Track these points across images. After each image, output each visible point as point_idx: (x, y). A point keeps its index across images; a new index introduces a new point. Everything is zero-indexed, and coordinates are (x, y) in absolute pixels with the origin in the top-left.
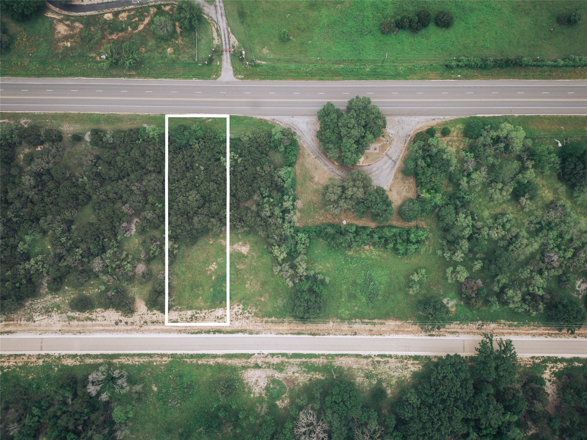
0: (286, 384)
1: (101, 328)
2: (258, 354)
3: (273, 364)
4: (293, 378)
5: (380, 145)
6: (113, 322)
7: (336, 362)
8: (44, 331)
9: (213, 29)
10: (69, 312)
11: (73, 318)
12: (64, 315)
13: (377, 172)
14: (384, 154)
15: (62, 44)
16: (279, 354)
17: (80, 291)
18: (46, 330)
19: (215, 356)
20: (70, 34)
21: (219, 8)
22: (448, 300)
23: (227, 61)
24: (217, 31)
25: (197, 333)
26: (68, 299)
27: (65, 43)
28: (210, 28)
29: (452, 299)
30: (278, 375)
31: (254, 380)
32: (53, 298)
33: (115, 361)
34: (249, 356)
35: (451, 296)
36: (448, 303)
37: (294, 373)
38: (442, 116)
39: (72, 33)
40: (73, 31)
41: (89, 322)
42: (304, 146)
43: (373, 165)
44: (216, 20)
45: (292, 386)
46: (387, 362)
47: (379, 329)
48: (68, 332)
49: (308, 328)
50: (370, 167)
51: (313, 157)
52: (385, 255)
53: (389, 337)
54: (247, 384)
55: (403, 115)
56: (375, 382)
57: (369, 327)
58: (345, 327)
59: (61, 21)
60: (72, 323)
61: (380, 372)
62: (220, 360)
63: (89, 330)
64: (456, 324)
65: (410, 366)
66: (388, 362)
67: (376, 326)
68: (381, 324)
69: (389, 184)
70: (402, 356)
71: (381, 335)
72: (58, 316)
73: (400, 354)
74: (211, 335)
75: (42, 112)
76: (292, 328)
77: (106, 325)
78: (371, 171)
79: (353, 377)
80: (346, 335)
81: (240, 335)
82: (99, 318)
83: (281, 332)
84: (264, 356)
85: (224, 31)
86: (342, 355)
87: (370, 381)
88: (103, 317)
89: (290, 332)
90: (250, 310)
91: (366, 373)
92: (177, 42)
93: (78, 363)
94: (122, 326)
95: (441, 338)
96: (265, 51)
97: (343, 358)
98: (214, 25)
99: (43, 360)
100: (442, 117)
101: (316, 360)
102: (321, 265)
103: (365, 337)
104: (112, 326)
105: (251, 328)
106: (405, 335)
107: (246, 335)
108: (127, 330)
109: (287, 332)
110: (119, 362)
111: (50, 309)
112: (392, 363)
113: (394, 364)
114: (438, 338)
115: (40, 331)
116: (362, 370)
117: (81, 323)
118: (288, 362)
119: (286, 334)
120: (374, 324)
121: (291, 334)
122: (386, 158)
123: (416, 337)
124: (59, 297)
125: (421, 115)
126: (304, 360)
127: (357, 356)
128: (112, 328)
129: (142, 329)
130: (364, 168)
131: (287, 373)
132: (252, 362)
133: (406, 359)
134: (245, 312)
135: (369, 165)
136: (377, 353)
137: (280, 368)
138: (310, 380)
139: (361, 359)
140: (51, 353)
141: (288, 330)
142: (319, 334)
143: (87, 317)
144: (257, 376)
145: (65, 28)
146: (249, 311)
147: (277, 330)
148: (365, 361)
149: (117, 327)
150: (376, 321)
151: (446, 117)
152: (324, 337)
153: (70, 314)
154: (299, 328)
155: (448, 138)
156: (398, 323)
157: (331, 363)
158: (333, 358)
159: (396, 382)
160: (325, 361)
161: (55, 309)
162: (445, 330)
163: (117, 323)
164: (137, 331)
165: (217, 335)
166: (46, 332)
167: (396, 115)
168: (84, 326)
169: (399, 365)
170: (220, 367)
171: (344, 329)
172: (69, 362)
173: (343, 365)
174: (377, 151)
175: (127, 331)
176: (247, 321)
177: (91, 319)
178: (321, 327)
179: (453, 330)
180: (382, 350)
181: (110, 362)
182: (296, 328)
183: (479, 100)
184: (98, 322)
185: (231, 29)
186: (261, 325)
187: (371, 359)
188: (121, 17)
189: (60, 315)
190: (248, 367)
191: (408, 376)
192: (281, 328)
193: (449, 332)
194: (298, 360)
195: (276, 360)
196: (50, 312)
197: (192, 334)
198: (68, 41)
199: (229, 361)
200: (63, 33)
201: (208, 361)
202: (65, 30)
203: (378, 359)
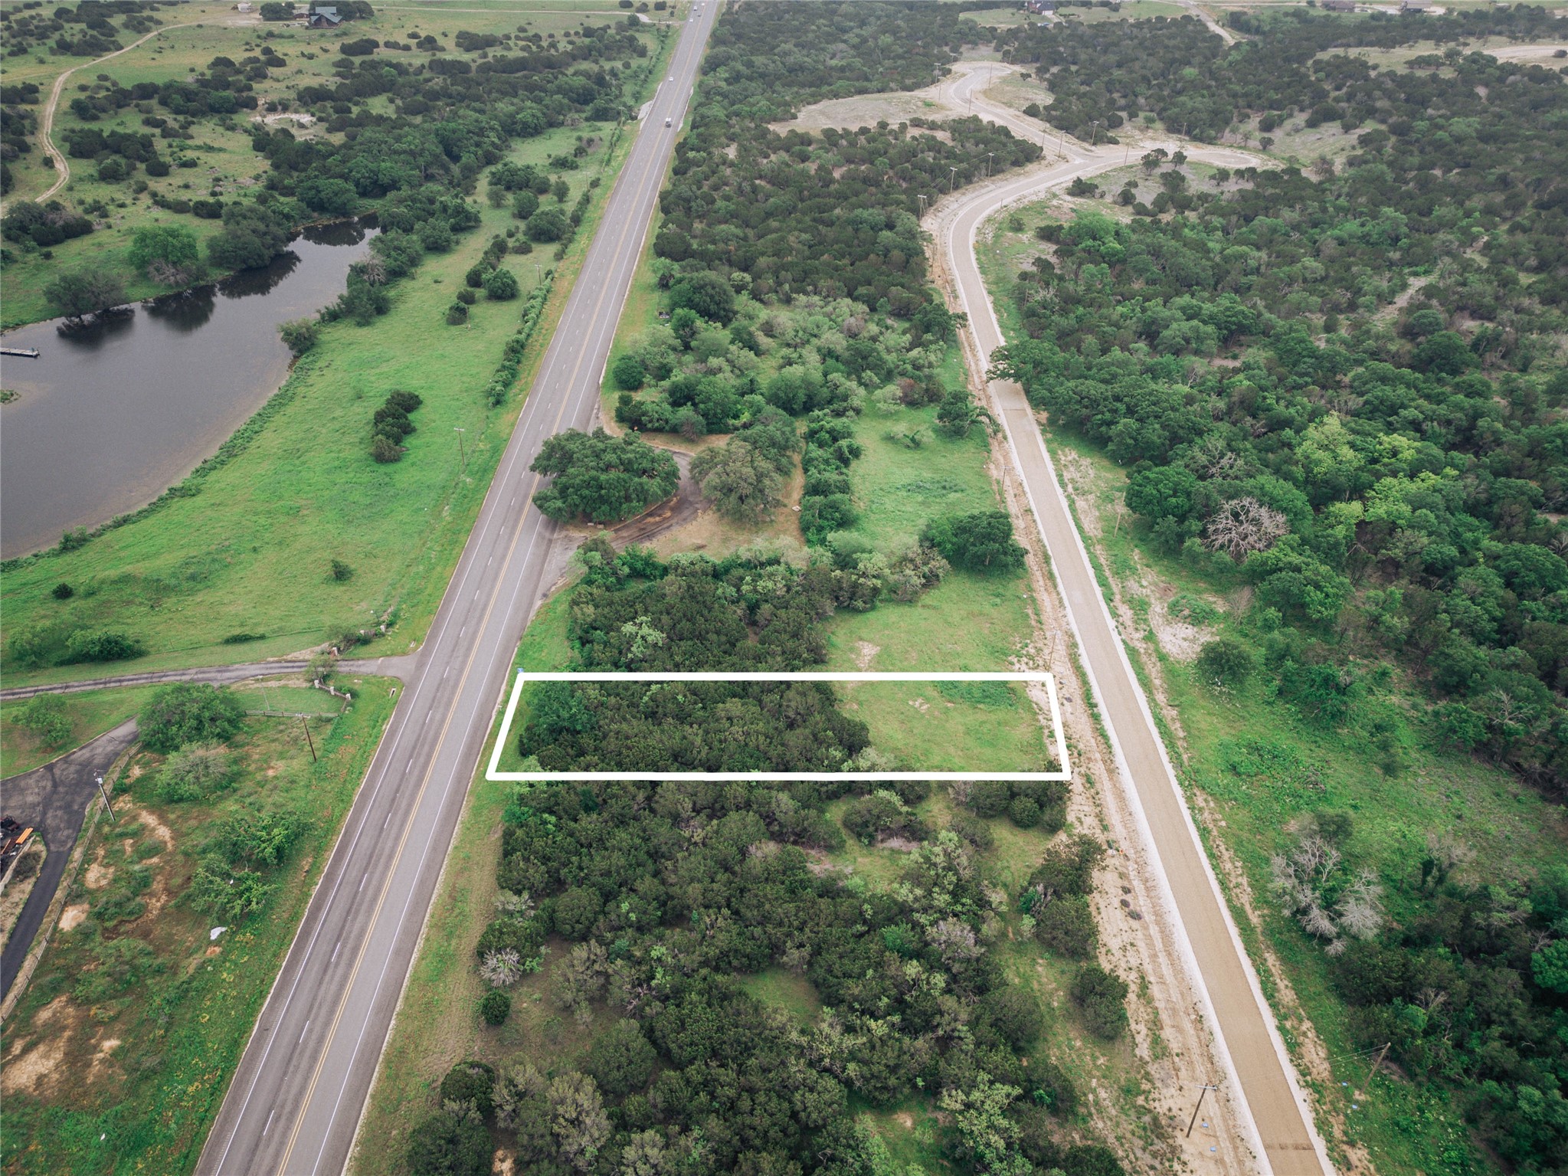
0: (1173, 598)
1: (1163, 959)
2: (1120, 636)
3: (1136, 614)
4: (1154, 588)
6: (1135, 924)
7: (1098, 534)
8: (1236, 1148)
9: (253, 686)
10: (1137, 1052)
11: (1156, 1041)
12: (1152, 1068)
15: (96, 1067)
16: (1108, 605)
17: (1054, 1018)
18: (1232, 1139)
19: (1155, 706)
20: (70, 1039)
23: (359, 666)
25: (1106, 740)
26: (1094, 1058)
27: (101, 1055)
30: (1158, 608)
31: (1185, 644)
32: (1099, 1112)
33: (1255, 919)
34: (1132, 653)
37: (1142, 587)
39: (67, 1034)
40: (64, 1028)
41: (1155, 991)
45: (1173, 590)
46: (1073, 480)
48: (1211, 1059)
49: (1034, 568)
54: (1198, 655)
56: (1118, 494)
60: (1175, 1047)
61: (1095, 488)
62: (1161, 698)
63: (1182, 994)
68: (999, 483)
71: (1021, 484)
72: (1164, 1091)
74: (1103, 709)
75: (353, 1151)
76: (1043, 589)
77: (1150, 944)
80: (1035, 523)
81: (1085, 662)
82: (1134, 963)
83: (1057, 604)
84: (1121, 627)
85: (271, 668)
86: (1079, 526)
88: (1124, 949)
89: (1051, 589)
90: (1019, 646)
91: (1103, 502)
93: (1307, 1025)
94: (1140, 903)
96: (360, 606)
97: (1086, 527)
98: (246, 685)
99: (1345, 1147)
101: (1102, 559)
103: (1031, 501)
104: (1146, 928)
105: (1061, 646)
107: (1082, 650)
108: (1147, 889)
109: (1054, 595)
110: (1255, 909)
111: (1147, 1119)
112: (1072, 474)
115: (1241, 1163)
116: (1100, 506)
117: (1164, 1016)
118: (1122, 594)
119: (1058, 594)
120: (1002, 491)
121: (1055, 586)
124: (1094, 1091)
126: (1108, 574)
127: (1073, 510)
128: (1154, 928)
129: (1131, 853)
131: (1148, 596)
132: (1144, 645)
134: (1024, 653)
136: (1057, 487)
137: (1139, 606)
138: (1148, 566)
139: (1078, 507)
140: (1308, 1118)
141: (1050, 594)
143: (1139, 996)
144: (1172, 638)
145: (33, 1056)
146: (1022, 648)
147: (1054, 610)
148: (1080, 504)
149: (1148, 917)
152: (1047, 545)
153: (1144, 1050)
157: (1099, 540)
158: (1090, 537)
160: (1098, 547)
161: (1140, 1100)
163: (1136, 916)
164: (1142, 866)
165: (1098, 696)
166: (1237, 1139)
168: (1174, 1012)
172: (1316, 1054)
173: (1099, 526)
175: (1150, 888)
176: (1046, 651)
177: (1144, 985)
180: (1050, 482)
181: (1263, 933)
182: (1041, 583)
184: (1148, 967)
185: (273, 656)
186: (1051, 630)
187: (1074, 496)
188: (97, 880)
189: (1158, 1084)
190: (1157, 651)
194: (1112, 581)
195: (1126, 612)
196: (1155, 1119)
197: (1110, 747)
198: (96, 1048)
199: (1157, 682)
200: (51, 1063)
201: (1173, 719)
202: (46, 1056)
203: (1070, 488)
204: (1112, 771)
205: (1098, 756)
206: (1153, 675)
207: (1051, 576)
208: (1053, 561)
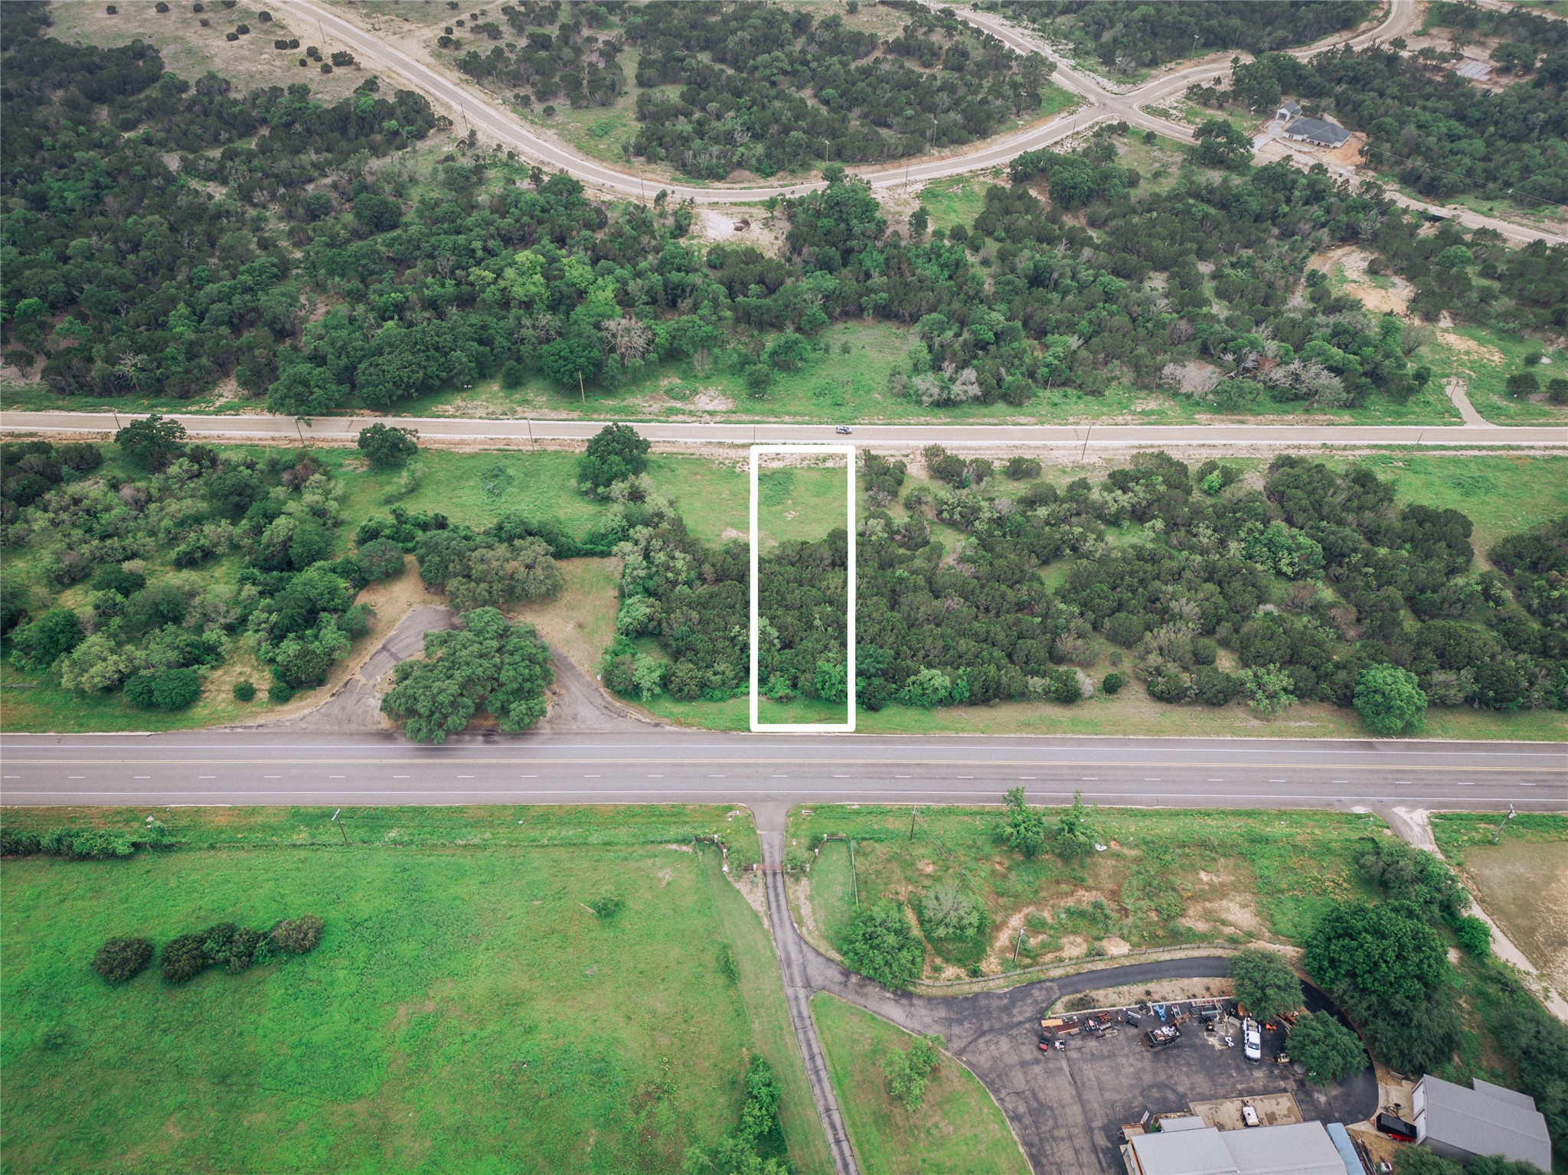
9: (810, 924)
15: (1223, 878)
20: (1211, 903)
21: (798, 981)
23: (772, 846)
24: (800, 921)
27: (1215, 880)
28: (821, 926)
39: (1208, 905)
40: (1205, 909)
44: (804, 947)
54: (729, 396)
59: (1251, 936)
85: (781, 920)
92: (910, 888)
96: (666, 875)
98: (810, 933)
105: (721, 451)
145: (1231, 918)
185: (761, 924)
188: (1079, 945)
194: (643, 417)
198: (1210, 884)
200: (1231, 905)
202: (1228, 910)
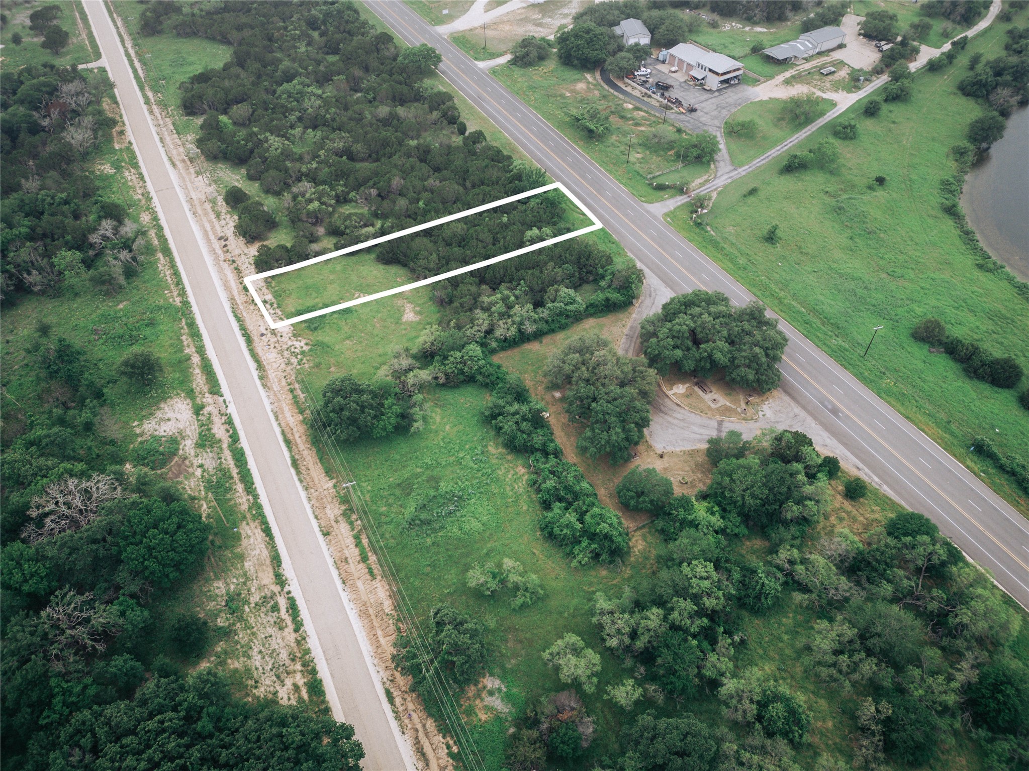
0: (173, 463)
1: (208, 228)
2: (225, 401)
3: (209, 430)
4: (191, 470)
5: (728, 404)
6: (221, 235)
7: (247, 528)
8: (186, 187)
9: (705, 177)
10: (222, 197)
11: (214, 202)
12: (216, 194)
13: (676, 422)
14: (719, 418)
16: (235, 429)
17: (257, 195)
19: (201, 350)
21: (736, 172)
22: (500, 690)
23: (676, 202)
24: (707, 181)
25: (236, 316)
28: (704, 174)
29: (508, 698)
30: (188, 446)
31: (170, 415)
34: (215, 389)
35: (515, 690)
36: (491, 693)
37: (201, 466)
38: (879, 477)
40: (586, 92)
41: (213, 217)
42: (634, 315)
43: (682, 411)
44: (718, 176)
45: (170, 475)
46: (280, 625)
47: (356, 575)
48: (192, 205)
49: (306, 453)
50: (678, 408)
51: (626, 331)
52: (525, 508)
53: (345, 600)
54: (159, 409)
55: (815, 418)
56: (221, 622)
57: (353, 552)
58: (334, 510)
59: (589, 83)
60: (207, 204)
61: (252, 621)
62: (196, 359)
63: (201, 220)
64: (448, 747)
65: (289, 682)
66: (281, 629)
67: (362, 565)
68: (371, 572)
69: (670, 449)
70: (307, 651)
71: (344, 582)
72: (212, 190)
73: (313, 643)
74: (238, 333)
76: (295, 430)
77: (214, 231)
78: (670, 412)
79: (221, 572)
80: (316, 517)
81: (252, 365)
82: (222, 221)
83: (280, 416)
84: (223, 410)
85: (713, 186)
86: (267, 531)
87: (221, 611)
88: (226, 225)
89: (287, 430)
90: (304, 361)
91: (239, 595)
92: (655, 157)
94: (218, 244)
95: (394, 724)
97: (259, 535)
98: (710, 176)
99: (142, 198)
100: (876, 479)
101: (240, 490)
102: (443, 418)
103: (327, 554)
104: (216, 236)
105: (272, 375)
106: (364, 634)
107: (255, 374)
109: (283, 424)
110: (159, 259)
111: (220, 182)
112: (283, 639)
113: (282, 644)
114: (390, 715)
115: (185, 184)
116: (244, 583)
117: (210, 210)
118: (221, 449)
119: (279, 424)
120: (364, 559)
122: (715, 425)
123: (369, 661)
125: (845, 445)
126: (234, 472)
127: (276, 560)
128: (212, 237)
129: (222, 262)
130: (666, 400)
131: (197, 456)
132: (204, 400)
133: (303, 665)
134: (299, 357)
135: (678, 405)
136: (297, 594)
137: (206, 441)
138: (194, 499)
139: (270, 570)
140: (155, 200)
141: (288, 425)
142: (298, 473)
143: (221, 212)
144: (179, 416)
145: (584, 87)
146: (302, 360)
147: (283, 411)
148: (267, 578)
149: (215, 240)
150: (373, 558)
151: (885, 487)
152: (298, 483)
154: (299, 441)
155: (847, 505)
156: (388, 606)
157: (244, 517)
158: (254, 518)
159: (236, 671)
160: (244, 507)
162: (419, 727)
163: (220, 238)
165: (242, 341)
166: (185, 189)
167: (804, 407)
168: (206, 214)
169: (284, 656)
170: (183, 363)
171: (328, 511)
172: (145, 218)
173: (244, 542)
174: (713, 406)
175: (213, 251)
176: (283, 366)
177: (218, 216)
178: (316, 472)
179: (428, 749)
180: (307, 601)
182: (297, 436)
183: (981, 528)
184: (216, 223)
185: (722, 190)
186: (282, 387)
187: (276, 589)
188: (637, 113)
189: (214, 192)
190: (194, 399)
191: (260, 692)
192: (288, 414)
193: (417, 742)
194: (229, 462)
195: (219, 431)
196: (216, 183)
197: (233, 312)
199: (197, 371)
201: (188, 346)
203: (283, 603)
204: (232, 300)
205: (241, 307)
206: (199, 376)
207: (288, 442)
208: (289, 462)
